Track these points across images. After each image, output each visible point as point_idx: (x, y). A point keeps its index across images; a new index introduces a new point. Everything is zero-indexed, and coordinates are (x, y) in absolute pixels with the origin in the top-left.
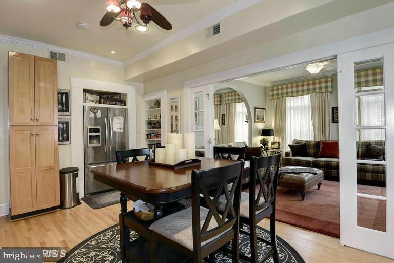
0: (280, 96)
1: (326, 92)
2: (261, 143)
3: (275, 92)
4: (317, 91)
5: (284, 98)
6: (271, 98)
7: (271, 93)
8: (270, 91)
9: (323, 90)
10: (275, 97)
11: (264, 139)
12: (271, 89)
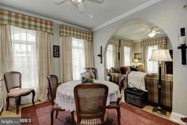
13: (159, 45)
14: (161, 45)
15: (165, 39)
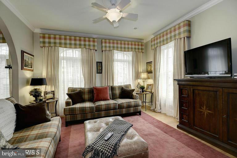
0: (52, 45)
1: (93, 50)
2: (31, 95)
3: (47, 40)
4: (87, 47)
5: (56, 48)
6: (42, 45)
7: (42, 40)
8: (40, 37)
9: (92, 48)
10: (47, 45)
11: (36, 89)
12: (42, 35)
13: (177, 40)
14: (179, 40)
15: (184, 26)
